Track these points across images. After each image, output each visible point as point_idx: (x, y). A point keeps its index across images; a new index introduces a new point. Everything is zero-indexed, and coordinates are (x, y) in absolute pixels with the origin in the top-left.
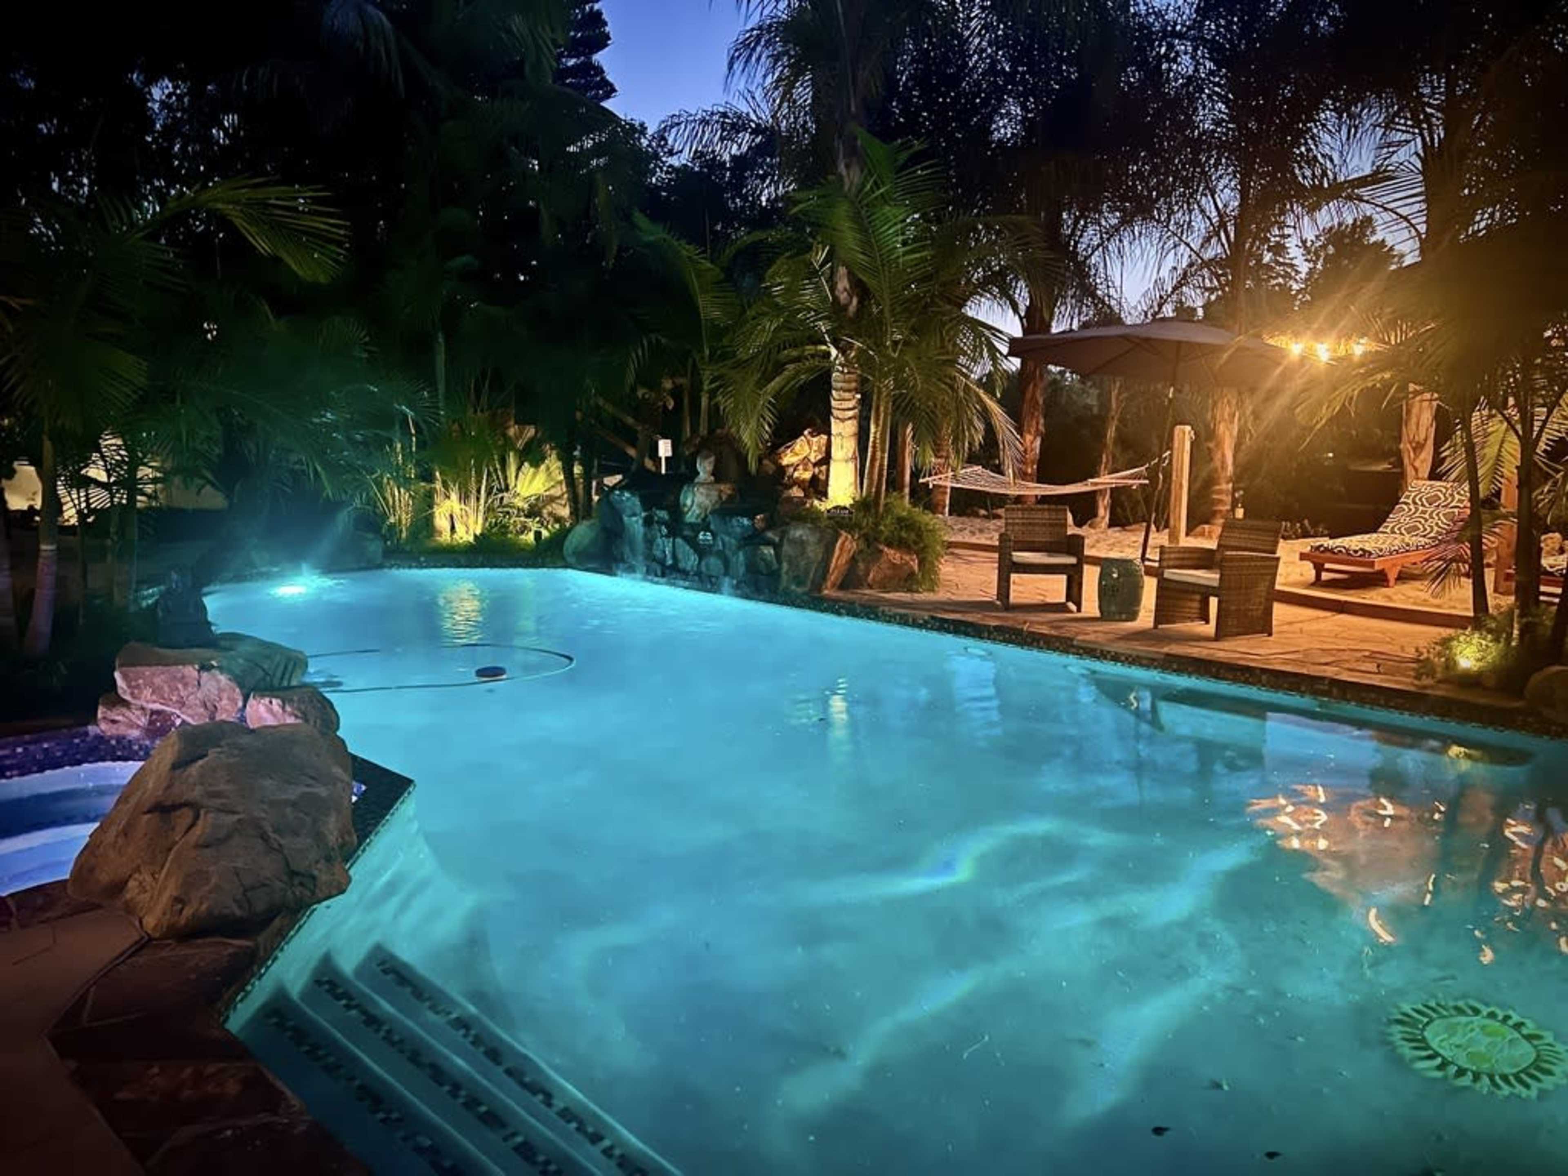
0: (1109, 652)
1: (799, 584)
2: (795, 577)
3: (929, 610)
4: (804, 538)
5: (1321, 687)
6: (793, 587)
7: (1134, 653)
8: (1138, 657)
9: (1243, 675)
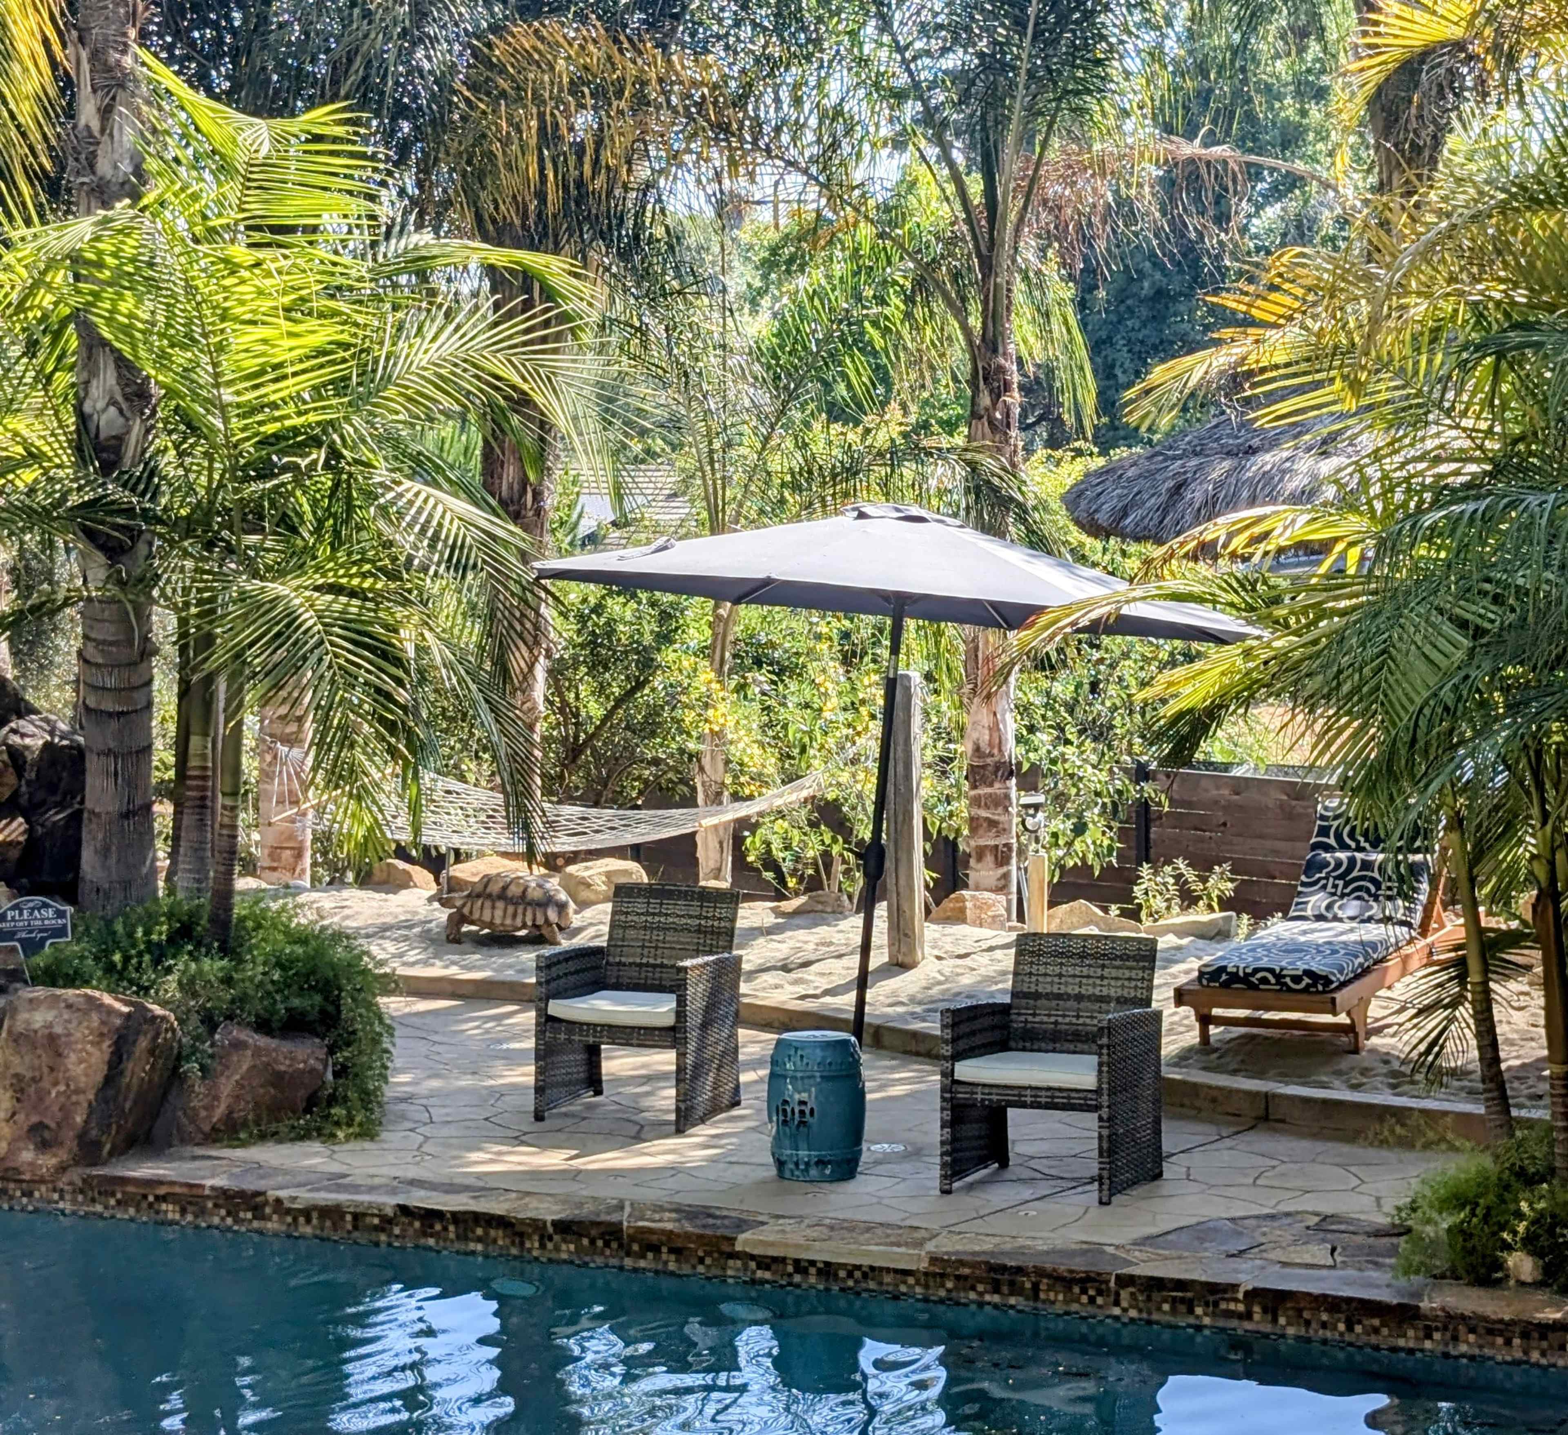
0: (812, 1263)
1: (44, 1146)
2: (37, 1129)
3: (394, 1191)
4: (58, 1030)
5: (1232, 1306)
6: (27, 1155)
7: (865, 1262)
8: (872, 1268)
9: (1084, 1291)
